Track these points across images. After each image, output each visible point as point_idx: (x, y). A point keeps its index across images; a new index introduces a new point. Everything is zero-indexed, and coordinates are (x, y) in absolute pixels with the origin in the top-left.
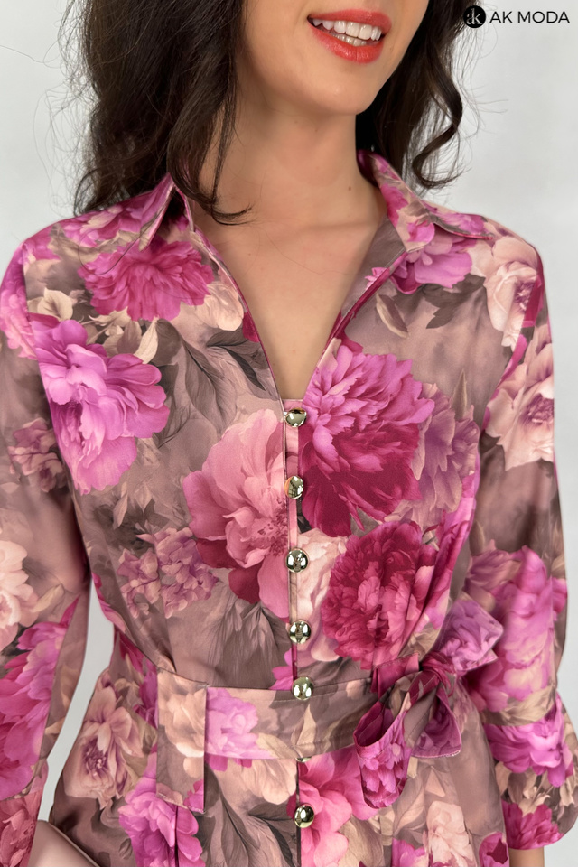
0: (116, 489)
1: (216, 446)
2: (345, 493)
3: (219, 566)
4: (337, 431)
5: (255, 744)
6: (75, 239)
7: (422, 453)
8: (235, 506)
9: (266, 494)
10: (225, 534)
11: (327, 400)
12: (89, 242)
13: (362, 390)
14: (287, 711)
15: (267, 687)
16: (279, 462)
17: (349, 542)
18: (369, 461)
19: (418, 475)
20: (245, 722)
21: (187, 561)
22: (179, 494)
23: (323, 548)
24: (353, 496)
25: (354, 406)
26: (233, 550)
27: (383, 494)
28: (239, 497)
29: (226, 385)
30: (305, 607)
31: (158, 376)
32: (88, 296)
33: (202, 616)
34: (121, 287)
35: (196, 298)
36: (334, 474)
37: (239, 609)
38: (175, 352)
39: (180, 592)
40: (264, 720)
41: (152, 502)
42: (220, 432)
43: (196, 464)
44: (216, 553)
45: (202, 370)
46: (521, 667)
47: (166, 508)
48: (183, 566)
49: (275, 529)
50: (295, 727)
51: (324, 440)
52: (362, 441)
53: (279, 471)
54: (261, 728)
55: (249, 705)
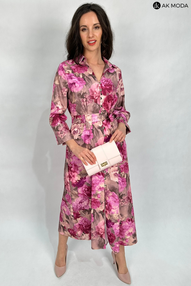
1: (92, 86)
3: (93, 99)
4: (104, 85)
5: (97, 120)
10: (93, 95)
14: (100, 116)
15: (98, 113)
17: (106, 96)
20: (96, 117)
21: (89, 99)
22: (88, 91)
23: (103, 97)
24: (106, 91)
25: (106, 82)
27: (109, 91)
28: (95, 91)
29: (91, 80)
31: (83, 79)
32: (72, 70)
33: (91, 105)
35: (86, 71)
36: (104, 89)
37: (95, 104)
38: (85, 77)
39: (89, 102)
45: (88, 78)
49: (98, 95)
52: (107, 85)
53: (99, 88)
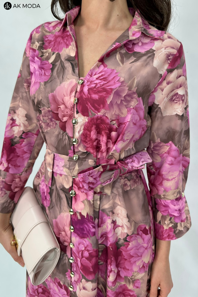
0: (35, 95)
1: (58, 87)
2: (88, 104)
3: (57, 120)
4: (90, 87)
5: (63, 170)
6: (47, 29)
7: (112, 97)
8: (61, 104)
9: (69, 102)
10: (58, 111)
11: (91, 79)
12: (50, 30)
13: (102, 78)
15: (67, 155)
16: (73, 94)
17: (88, 119)
18: (95, 96)
19: (108, 102)
20: (61, 164)
21: (50, 117)
22: (47, 98)
23: (82, 119)
24: (89, 106)
25: (97, 81)
26: (60, 116)
27: (97, 106)
28: (62, 102)
29: (66, 71)
30: (77, 135)
31: (51, 66)
32: (43, 44)
33: (54, 133)
34: (53, 43)
35: (67, 46)
36: (86, 99)
37: (61, 133)
38: (58, 61)
39: (48, 125)
40: (66, 164)
41: (41, 100)
42: (61, 83)
43: (52, 91)
44: (56, 116)
45: (62, 66)
46: (168, 180)
47: (45, 102)
48: (49, 118)
49: (70, 112)
50: (73, 168)
51: (86, 89)
52: (95, 91)
53: (73, 96)
54: (65, 166)
55: (63, 159)
